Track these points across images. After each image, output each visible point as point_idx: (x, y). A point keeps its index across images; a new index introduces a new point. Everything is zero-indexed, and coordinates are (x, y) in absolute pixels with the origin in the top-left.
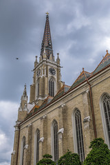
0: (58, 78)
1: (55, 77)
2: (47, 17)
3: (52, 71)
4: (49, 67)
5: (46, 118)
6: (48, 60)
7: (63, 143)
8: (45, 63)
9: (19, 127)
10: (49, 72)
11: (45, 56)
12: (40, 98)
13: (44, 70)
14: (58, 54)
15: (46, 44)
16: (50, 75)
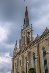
0: (31, 36)
1: (30, 36)
2: (27, 8)
3: (28, 33)
4: (27, 31)
5: (23, 56)
6: (27, 28)
7: (28, 67)
8: (25, 29)
9: (14, 59)
10: (27, 34)
11: (25, 26)
12: (23, 46)
13: (25, 33)
14: (31, 25)
15: (26, 21)
16: (27, 35)
